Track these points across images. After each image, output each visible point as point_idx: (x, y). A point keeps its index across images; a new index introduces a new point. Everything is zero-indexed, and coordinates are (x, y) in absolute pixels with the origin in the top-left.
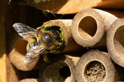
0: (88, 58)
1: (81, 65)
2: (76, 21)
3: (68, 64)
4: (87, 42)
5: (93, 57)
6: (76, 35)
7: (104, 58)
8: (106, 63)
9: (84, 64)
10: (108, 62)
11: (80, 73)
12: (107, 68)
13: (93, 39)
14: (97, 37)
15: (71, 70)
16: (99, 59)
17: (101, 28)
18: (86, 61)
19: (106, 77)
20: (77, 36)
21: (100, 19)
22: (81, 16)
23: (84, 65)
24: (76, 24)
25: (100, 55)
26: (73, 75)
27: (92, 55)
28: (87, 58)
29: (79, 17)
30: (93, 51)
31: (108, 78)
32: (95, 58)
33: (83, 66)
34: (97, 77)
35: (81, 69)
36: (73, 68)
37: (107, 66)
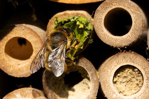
0: (119, 62)
1: (109, 70)
2: (101, 14)
3: (87, 69)
4: (119, 41)
5: (126, 61)
6: (102, 31)
7: (141, 62)
8: (143, 68)
9: (113, 69)
10: (147, 66)
11: (108, 80)
12: (145, 74)
13: (128, 37)
14: (133, 34)
15: (91, 76)
16: (134, 62)
17: (138, 23)
18: (116, 64)
19: (145, 86)
20: (103, 33)
21: (137, 12)
22: (107, 7)
23: (113, 71)
24: (101, 18)
25: (136, 57)
26: (94, 82)
27: (125, 58)
28: (117, 61)
29: (104, 9)
30: (125, 52)
31: (147, 87)
32: (128, 61)
33: (111, 71)
34: (127, 86)
35: (108, 75)
36: (94, 75)
37: (146, 72)
